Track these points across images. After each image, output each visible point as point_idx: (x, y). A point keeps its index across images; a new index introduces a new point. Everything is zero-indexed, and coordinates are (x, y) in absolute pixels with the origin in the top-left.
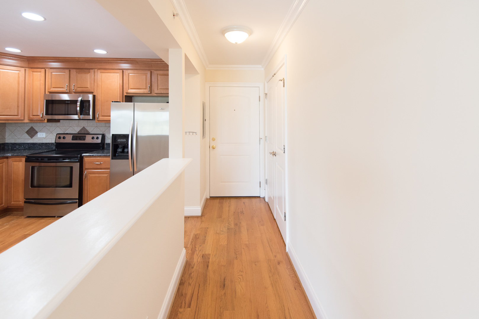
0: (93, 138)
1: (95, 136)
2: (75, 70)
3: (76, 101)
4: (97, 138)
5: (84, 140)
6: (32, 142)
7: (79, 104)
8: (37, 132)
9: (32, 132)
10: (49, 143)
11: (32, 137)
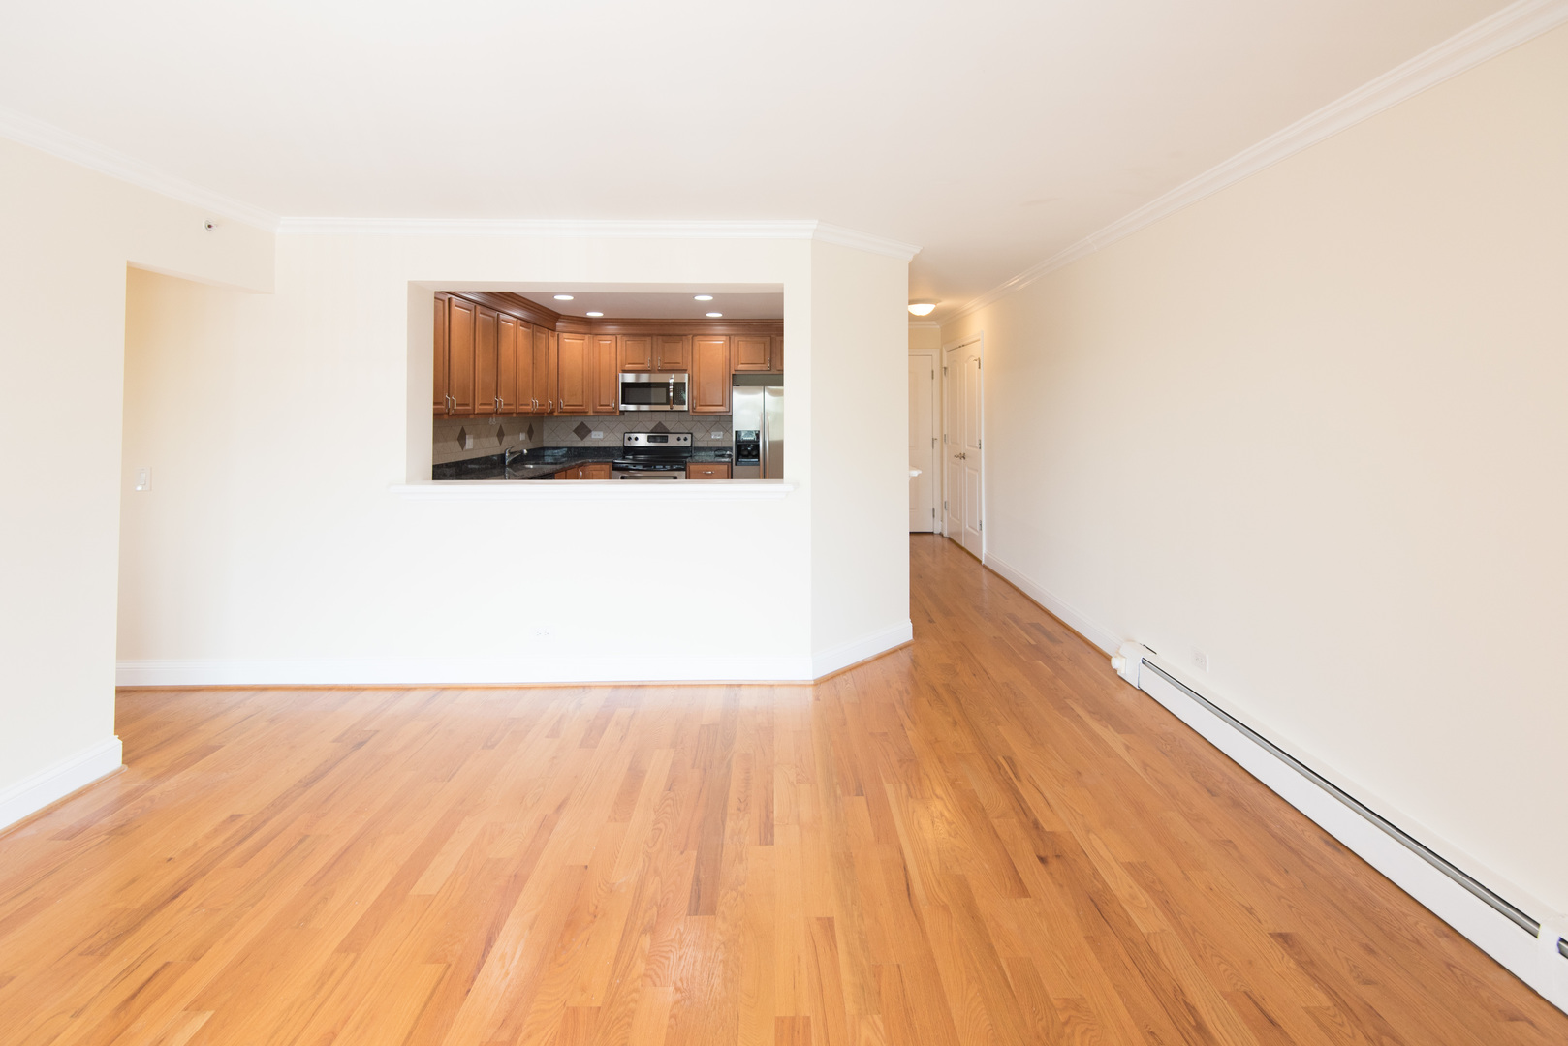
0: (679, 439)
1: (682, 436)
2: (660, 338)
3: (668, 384)
4: (686, 439)
5: (666, 441)
6: (583, 446)
7: (671, 387)
8: (590, 431)
9: (583, 431)
10: (609, 448)
11: (582, 437)
